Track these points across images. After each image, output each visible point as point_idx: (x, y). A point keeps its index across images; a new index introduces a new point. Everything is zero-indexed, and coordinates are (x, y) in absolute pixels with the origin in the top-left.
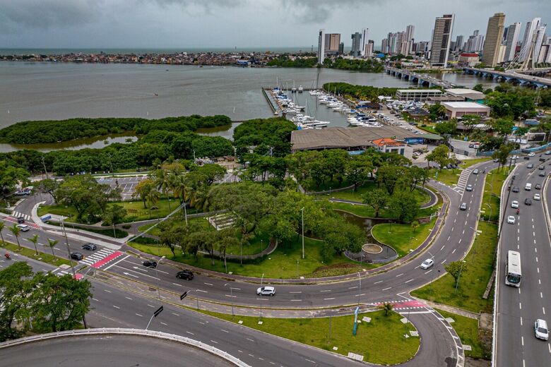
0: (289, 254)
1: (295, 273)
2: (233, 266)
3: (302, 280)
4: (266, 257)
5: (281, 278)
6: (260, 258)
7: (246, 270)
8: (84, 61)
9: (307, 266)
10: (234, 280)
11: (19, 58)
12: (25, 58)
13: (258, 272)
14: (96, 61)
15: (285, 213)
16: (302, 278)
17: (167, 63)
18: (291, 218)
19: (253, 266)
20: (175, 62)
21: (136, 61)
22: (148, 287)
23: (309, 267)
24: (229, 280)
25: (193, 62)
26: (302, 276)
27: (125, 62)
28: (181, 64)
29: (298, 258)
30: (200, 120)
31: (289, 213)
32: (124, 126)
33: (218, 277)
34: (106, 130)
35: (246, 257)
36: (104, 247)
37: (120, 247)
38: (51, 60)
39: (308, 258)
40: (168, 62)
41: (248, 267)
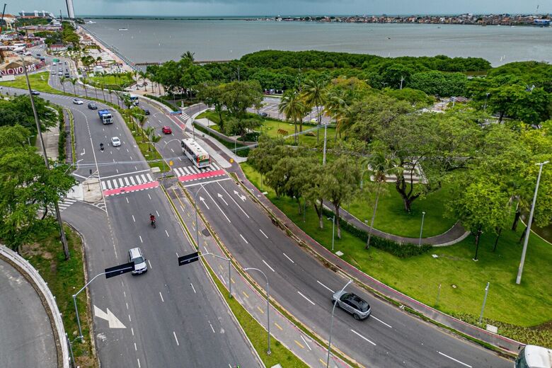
0: (483, 262)
1: (477, 309)
2: (353, 242)
3: (490, 335)
4: (428, 249)
5: (436, 307)
6: (412, 246)
7: (371, 259)
8: (364, 22)
9: (522, 305)
10: (335, 270)
11: (313, 19)
12: (318, 19)
13: (392, 274)
14: (375, 22)
15: (495, 169)
16: (492, 329)
17: (445, 23)
18: (510, 185)
19: (391, 257)
20: (455, 21)
21: (413, 21)
22: (204, 227)
23: (524, 311)
24: (328, 265)
25: (477, 21)
26: (494, 324)
27: (402, 22)
28: (462, 23)
29: (504, 278)
30: (445, 61)
31: (508, 172)
32: (354, 61)
33: (313, 251)
34: (333, 64)
35: (388, 237)
36: (216, 162)
37: (229, 165)
38: (337, 21)
39: (532, 287)
40: (447, 21)
41: (379, 255)
